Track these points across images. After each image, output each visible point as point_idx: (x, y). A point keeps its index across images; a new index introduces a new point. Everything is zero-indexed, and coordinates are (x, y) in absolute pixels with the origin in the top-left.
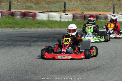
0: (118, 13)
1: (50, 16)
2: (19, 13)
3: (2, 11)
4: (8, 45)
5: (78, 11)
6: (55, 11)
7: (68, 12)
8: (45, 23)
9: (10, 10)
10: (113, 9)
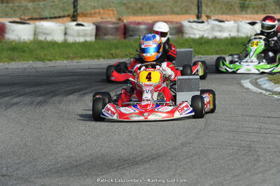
0: (208, 17)
1: (40, 30)
5: (109, 15)
8: (28, 47)
10: (196, 7)
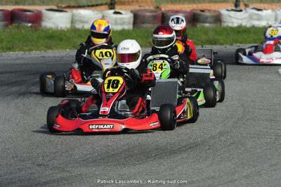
1: (77, 18)
5: (146, 3)
6: (88, 6)
7: (122, 6)
8: (65, 35)
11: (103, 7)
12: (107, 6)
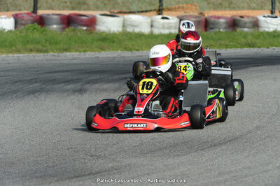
1: (129, 23)
2: (55, 17)
3: (17, 15)
4: (33, 92)
5: (191, 9)
6: (139, 12)
7: (169, 12)
8: (117, 38)
9: (35, 11)
10: (271, 4)
11: (152, 13)
12: (155, 12)
